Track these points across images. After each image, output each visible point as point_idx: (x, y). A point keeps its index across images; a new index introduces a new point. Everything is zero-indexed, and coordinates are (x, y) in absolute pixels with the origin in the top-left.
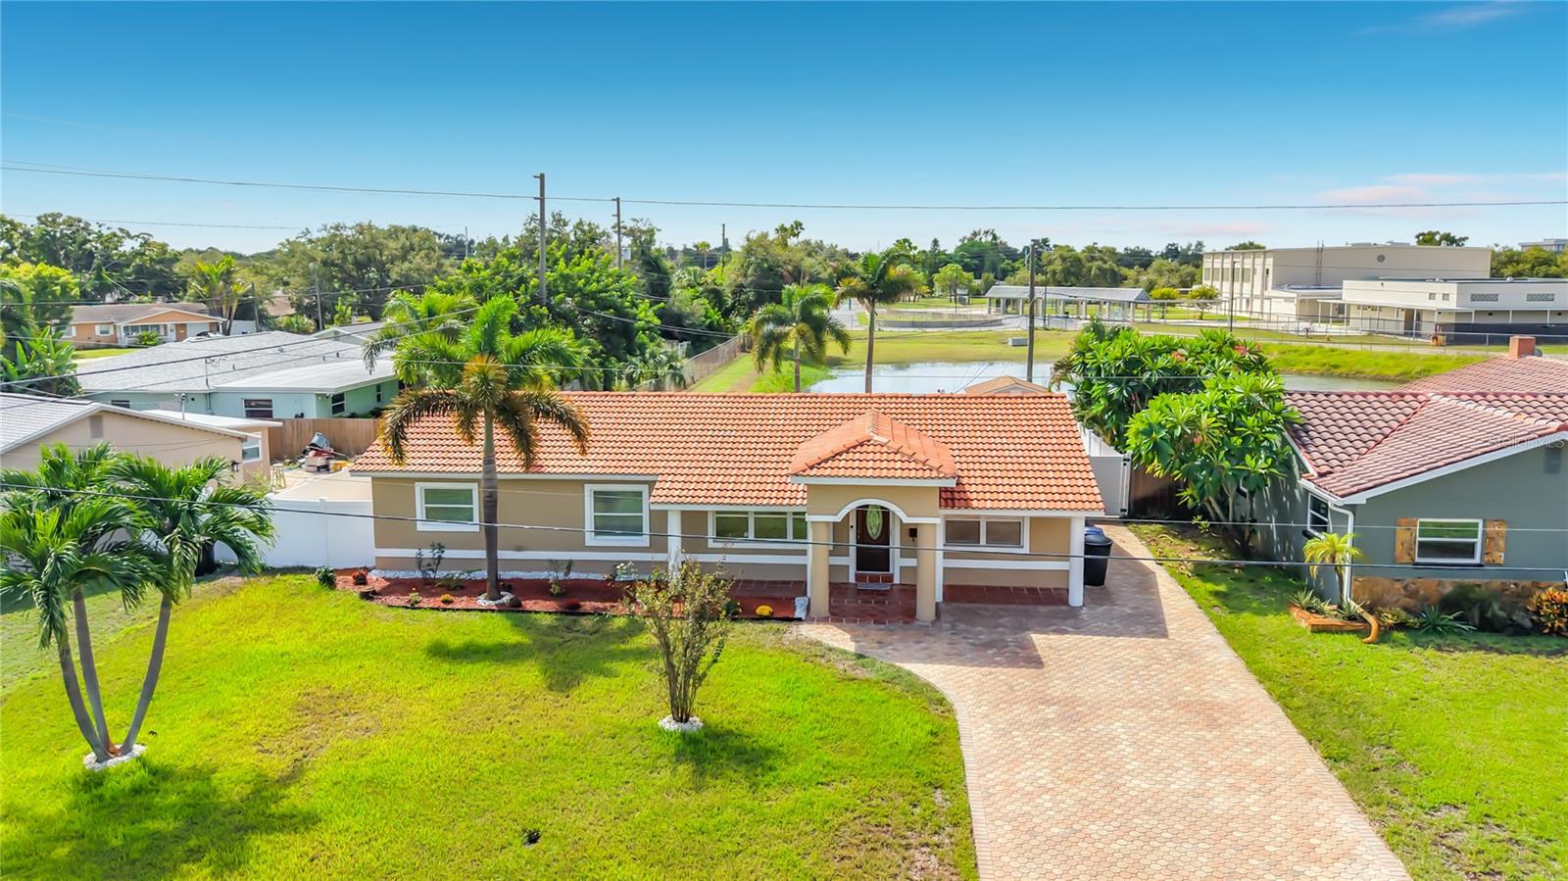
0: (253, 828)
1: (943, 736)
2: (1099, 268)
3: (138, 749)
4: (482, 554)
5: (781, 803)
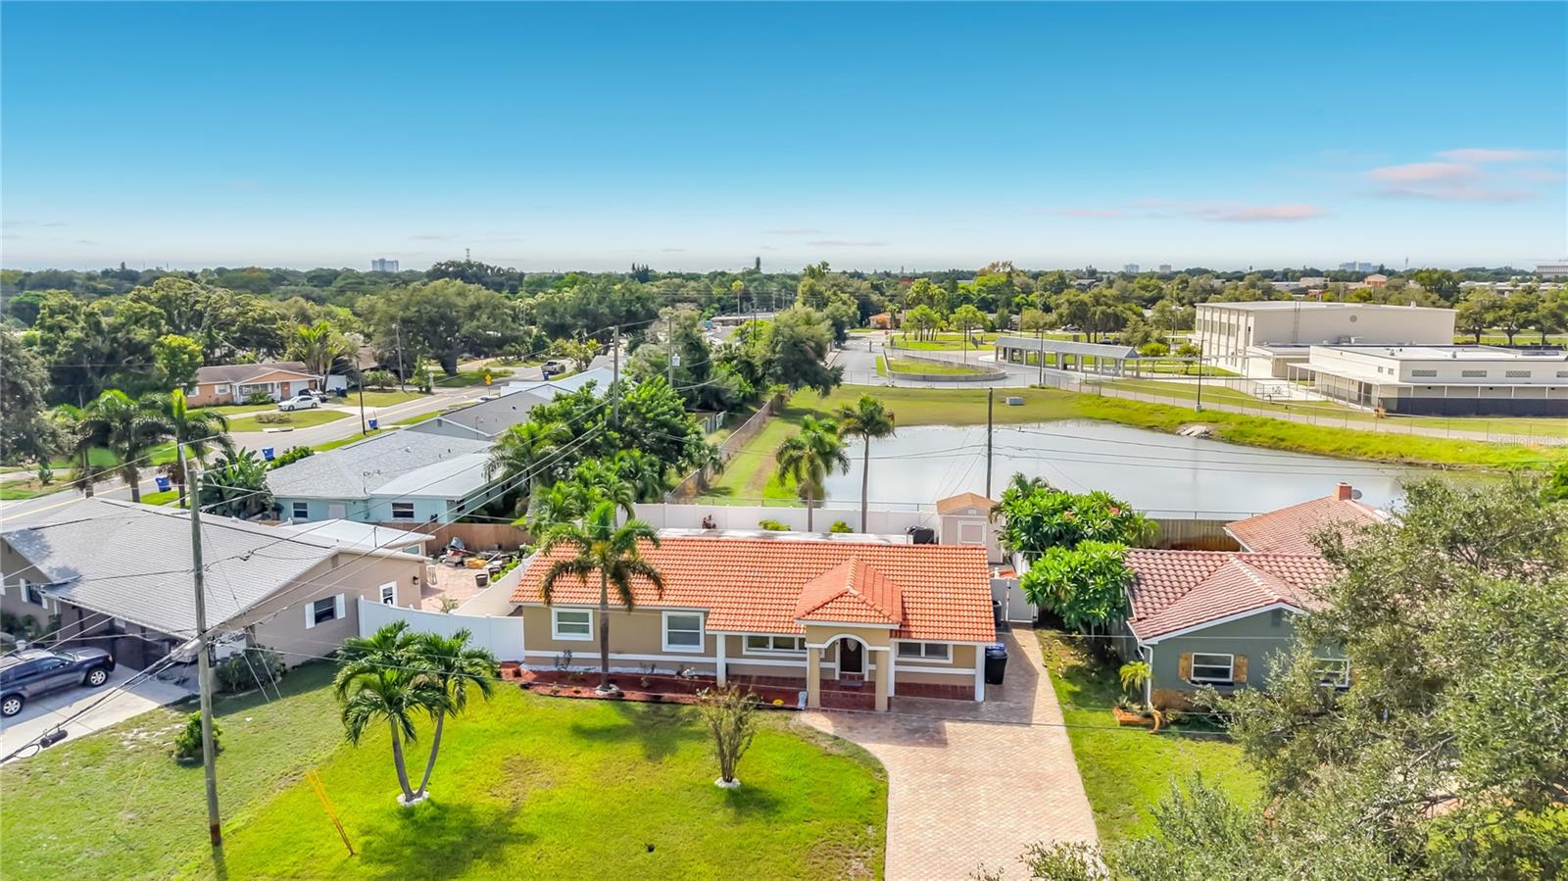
0: (503, 841)
1: (879, 793)
2: (1103, 313)
3: (426, 794)
4: (598, 656)
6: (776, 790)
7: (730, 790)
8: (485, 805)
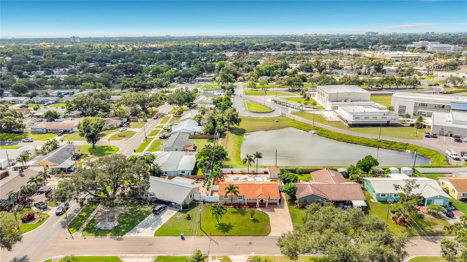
0: (231, 227)
1: (269, 218)
5: (260, 224)
6: (258, 219)
7: (253, 219)
8: (227, 223)
